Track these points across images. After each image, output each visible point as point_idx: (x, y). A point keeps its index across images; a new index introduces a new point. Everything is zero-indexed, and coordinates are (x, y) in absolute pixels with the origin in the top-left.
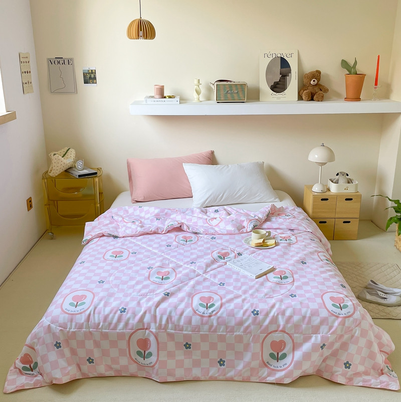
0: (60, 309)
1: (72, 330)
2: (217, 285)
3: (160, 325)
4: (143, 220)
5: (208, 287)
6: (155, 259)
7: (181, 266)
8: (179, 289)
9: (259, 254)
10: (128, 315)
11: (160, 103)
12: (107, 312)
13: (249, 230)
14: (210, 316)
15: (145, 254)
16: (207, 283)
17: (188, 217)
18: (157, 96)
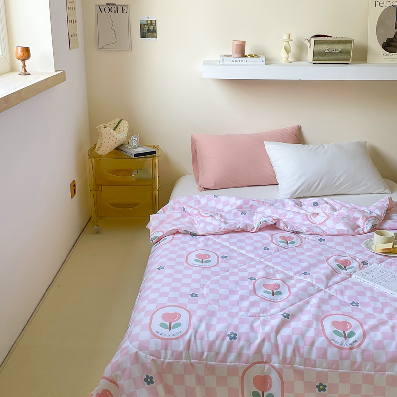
0: (148, 332)
1: (167, 360)
2: (349, 306)
3: (285, 358)
4: (223, 214)
5: (338, 308)
6: (253, 266)
7: (291, 277)
8: (301, 310)
9: (391, 264)
10: (240, 343)
11: (240, 63)
12: (212, 338)
13: (366, 231)
14: (351, 349)
15: (239, 258)
16: (334, 303)
17: (280, 211)
18: (236, 55)
